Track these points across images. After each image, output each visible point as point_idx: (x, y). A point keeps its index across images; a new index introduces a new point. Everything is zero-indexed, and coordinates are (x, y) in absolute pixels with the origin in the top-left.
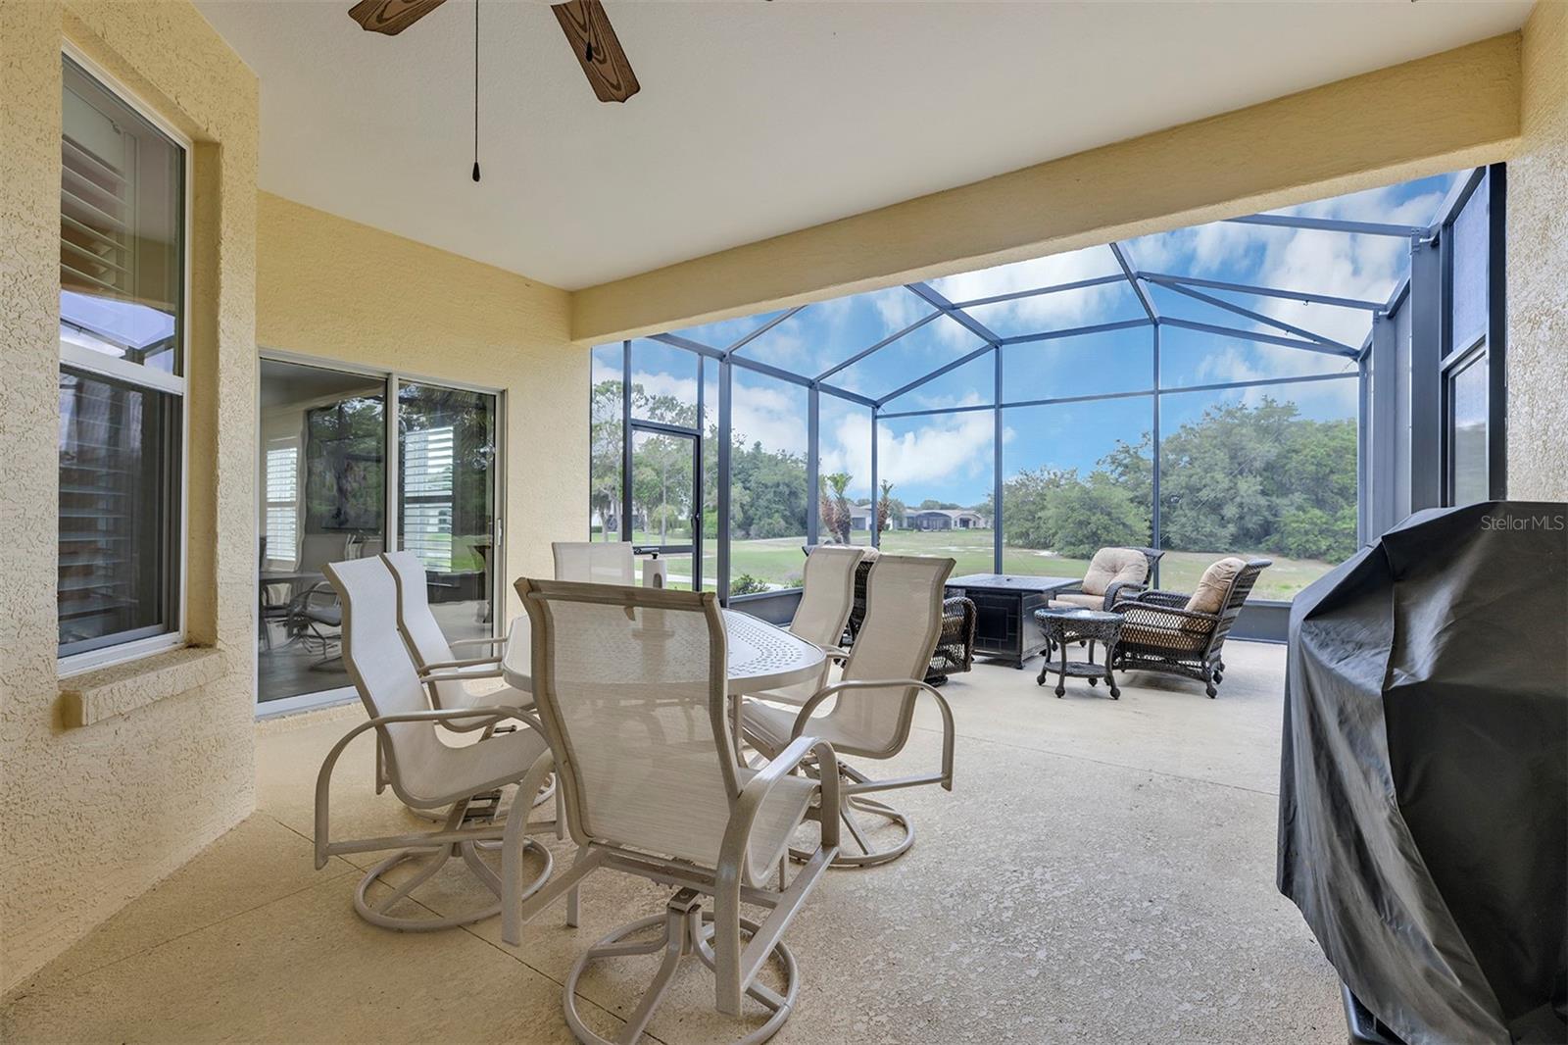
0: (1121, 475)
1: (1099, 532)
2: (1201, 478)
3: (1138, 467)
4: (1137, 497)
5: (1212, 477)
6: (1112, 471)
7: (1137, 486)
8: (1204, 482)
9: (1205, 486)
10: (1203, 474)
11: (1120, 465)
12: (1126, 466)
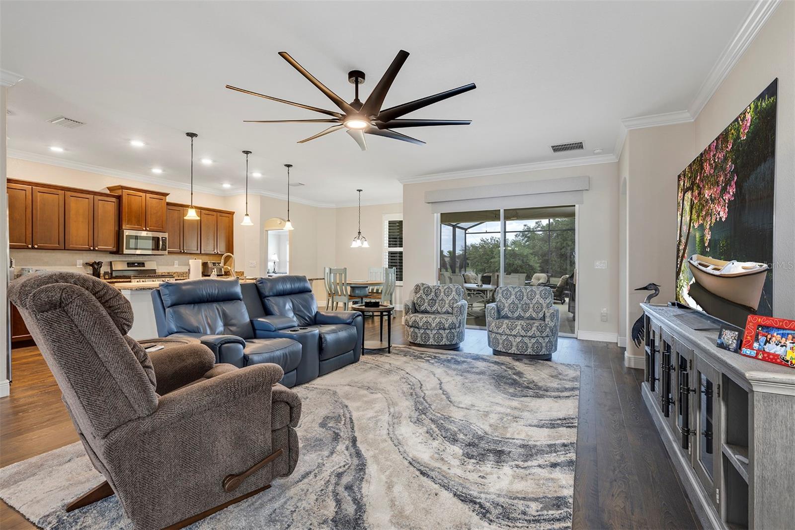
0: (526, 242)
1: (518, 268)
2: (561, 244)
3: (534, 238)
4: (534, 252)
5: (567, 243)
6: (523, 239)
7: (534, 247)
8: (563, 245)
9: (563, 247)
10: (562, 241)
11: (526, 237)
12: (529, 237)
